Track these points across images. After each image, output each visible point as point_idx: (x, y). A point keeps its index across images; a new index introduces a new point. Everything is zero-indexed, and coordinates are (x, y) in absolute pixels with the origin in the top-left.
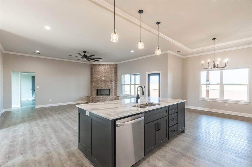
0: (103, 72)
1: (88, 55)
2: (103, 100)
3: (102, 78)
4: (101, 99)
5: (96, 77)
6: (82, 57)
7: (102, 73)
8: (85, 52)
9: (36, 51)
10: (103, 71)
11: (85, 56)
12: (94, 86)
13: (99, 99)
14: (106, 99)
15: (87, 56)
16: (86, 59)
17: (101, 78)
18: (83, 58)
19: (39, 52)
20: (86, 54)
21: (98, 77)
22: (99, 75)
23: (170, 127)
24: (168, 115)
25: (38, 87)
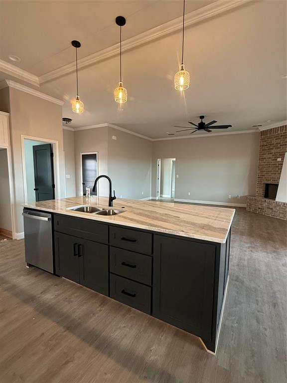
0: (280, 146)
2: (269, 208)
3: (277, 160)
4: (264, 205)
5: (265, 158)
7: (278, 148)
10: (280, 143)
12: (260, 177)
13: (261, 204)
14: (275, 207)
15: (206, 124)
17: (274, 160)
20: (204, 120)
21: (269, 158)
22: (271, 153)
23: (114, 274)
24: (109, 243)
25: (178, 176)
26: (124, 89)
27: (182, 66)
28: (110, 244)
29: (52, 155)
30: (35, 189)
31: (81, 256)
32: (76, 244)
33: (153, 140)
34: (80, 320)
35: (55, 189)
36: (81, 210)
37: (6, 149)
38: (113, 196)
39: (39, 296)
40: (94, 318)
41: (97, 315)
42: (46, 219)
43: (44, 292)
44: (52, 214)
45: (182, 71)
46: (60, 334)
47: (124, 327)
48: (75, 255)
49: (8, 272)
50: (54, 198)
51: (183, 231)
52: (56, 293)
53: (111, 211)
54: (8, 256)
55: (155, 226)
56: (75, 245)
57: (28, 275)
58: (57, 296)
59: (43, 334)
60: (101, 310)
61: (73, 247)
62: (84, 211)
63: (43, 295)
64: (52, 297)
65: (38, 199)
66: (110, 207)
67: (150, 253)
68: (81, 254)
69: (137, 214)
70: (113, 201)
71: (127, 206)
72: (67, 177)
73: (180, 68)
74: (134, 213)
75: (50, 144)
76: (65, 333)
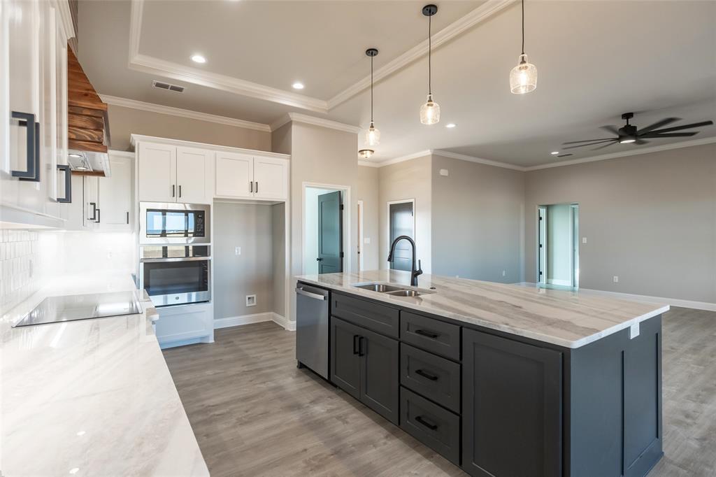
1: (640, 123)
6: (618, 137)
8: (627, 116)
9: (553, 153)
11: (629, 131)
15: (638, 129)
16: (634, 141)
18: (619, 139)
19: (557, 153)
20: (632, 122)
23: (405, 388)
24: (399, 337)
25: (585, 240)
26: (434, 104)
27: (523, 58)
28: (401, 339)
29: (342, 207)
30: (318, 259)
31: (362, 355)
32: (357, 336)
33: (525, 169)
34: (353, 448)
35: (344, 258)
36: (372, 287)
37: (284, 203)
38: (418, 269)
39: (307, 405)
40: (374, 450)
41: (378, 448)
42: (322, 297)
43: (314, 402)
44: (330, 291)
45: (524, 65)
46: (325, 456)
47: (416, 474)
48: (355, 353)
49: (275, 370)
50: (342, 271)
51: (507, 324)
52: (330, 407)
53: (413, 292)
54: (276, 349)
55: (466, 314)
56: (355, 336)
57: (297, 377)
58: (329, 411)
59: (305, 450)
60: (385, 444)
61: (353, 339)
62: (374, 290)
63: (311, 406)
64: (323, 411)
65: (321, 271)
66: (413, 287)
67: (458, 358)
68: (364, 351)
69: (450, 298)
70: (418, 276)
71: (440, 286)
72: (365, 242)
73: (520, 60)
74: (446, 297)
75: (340, 192)
76: (332, 457)
